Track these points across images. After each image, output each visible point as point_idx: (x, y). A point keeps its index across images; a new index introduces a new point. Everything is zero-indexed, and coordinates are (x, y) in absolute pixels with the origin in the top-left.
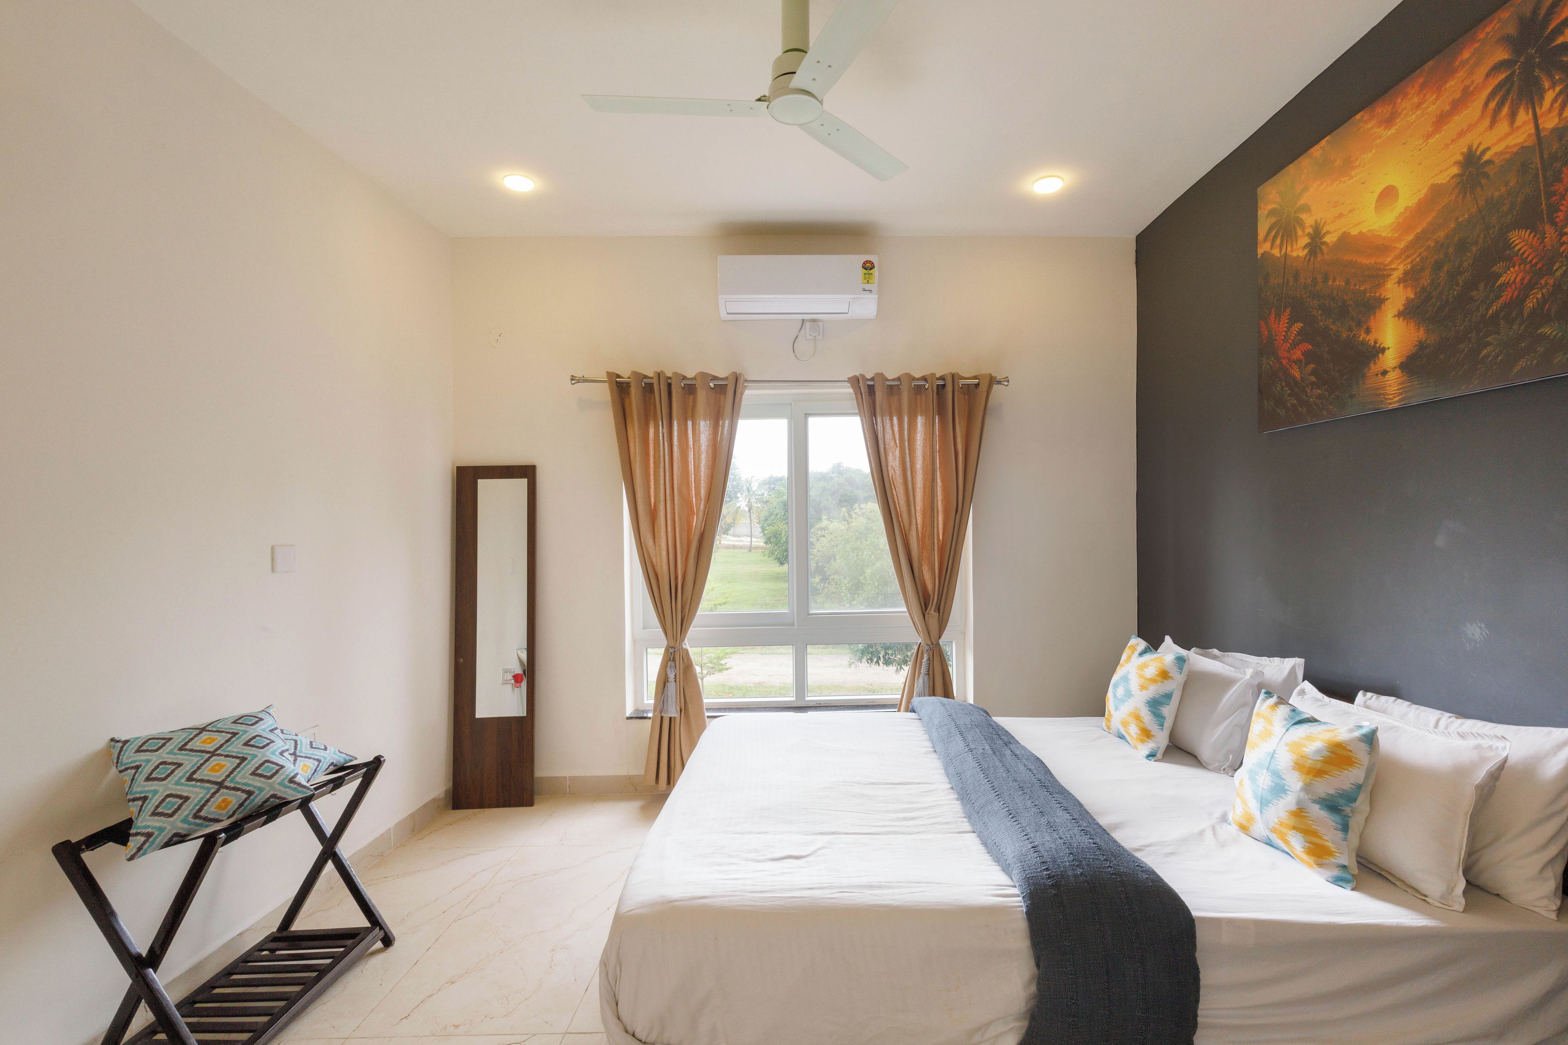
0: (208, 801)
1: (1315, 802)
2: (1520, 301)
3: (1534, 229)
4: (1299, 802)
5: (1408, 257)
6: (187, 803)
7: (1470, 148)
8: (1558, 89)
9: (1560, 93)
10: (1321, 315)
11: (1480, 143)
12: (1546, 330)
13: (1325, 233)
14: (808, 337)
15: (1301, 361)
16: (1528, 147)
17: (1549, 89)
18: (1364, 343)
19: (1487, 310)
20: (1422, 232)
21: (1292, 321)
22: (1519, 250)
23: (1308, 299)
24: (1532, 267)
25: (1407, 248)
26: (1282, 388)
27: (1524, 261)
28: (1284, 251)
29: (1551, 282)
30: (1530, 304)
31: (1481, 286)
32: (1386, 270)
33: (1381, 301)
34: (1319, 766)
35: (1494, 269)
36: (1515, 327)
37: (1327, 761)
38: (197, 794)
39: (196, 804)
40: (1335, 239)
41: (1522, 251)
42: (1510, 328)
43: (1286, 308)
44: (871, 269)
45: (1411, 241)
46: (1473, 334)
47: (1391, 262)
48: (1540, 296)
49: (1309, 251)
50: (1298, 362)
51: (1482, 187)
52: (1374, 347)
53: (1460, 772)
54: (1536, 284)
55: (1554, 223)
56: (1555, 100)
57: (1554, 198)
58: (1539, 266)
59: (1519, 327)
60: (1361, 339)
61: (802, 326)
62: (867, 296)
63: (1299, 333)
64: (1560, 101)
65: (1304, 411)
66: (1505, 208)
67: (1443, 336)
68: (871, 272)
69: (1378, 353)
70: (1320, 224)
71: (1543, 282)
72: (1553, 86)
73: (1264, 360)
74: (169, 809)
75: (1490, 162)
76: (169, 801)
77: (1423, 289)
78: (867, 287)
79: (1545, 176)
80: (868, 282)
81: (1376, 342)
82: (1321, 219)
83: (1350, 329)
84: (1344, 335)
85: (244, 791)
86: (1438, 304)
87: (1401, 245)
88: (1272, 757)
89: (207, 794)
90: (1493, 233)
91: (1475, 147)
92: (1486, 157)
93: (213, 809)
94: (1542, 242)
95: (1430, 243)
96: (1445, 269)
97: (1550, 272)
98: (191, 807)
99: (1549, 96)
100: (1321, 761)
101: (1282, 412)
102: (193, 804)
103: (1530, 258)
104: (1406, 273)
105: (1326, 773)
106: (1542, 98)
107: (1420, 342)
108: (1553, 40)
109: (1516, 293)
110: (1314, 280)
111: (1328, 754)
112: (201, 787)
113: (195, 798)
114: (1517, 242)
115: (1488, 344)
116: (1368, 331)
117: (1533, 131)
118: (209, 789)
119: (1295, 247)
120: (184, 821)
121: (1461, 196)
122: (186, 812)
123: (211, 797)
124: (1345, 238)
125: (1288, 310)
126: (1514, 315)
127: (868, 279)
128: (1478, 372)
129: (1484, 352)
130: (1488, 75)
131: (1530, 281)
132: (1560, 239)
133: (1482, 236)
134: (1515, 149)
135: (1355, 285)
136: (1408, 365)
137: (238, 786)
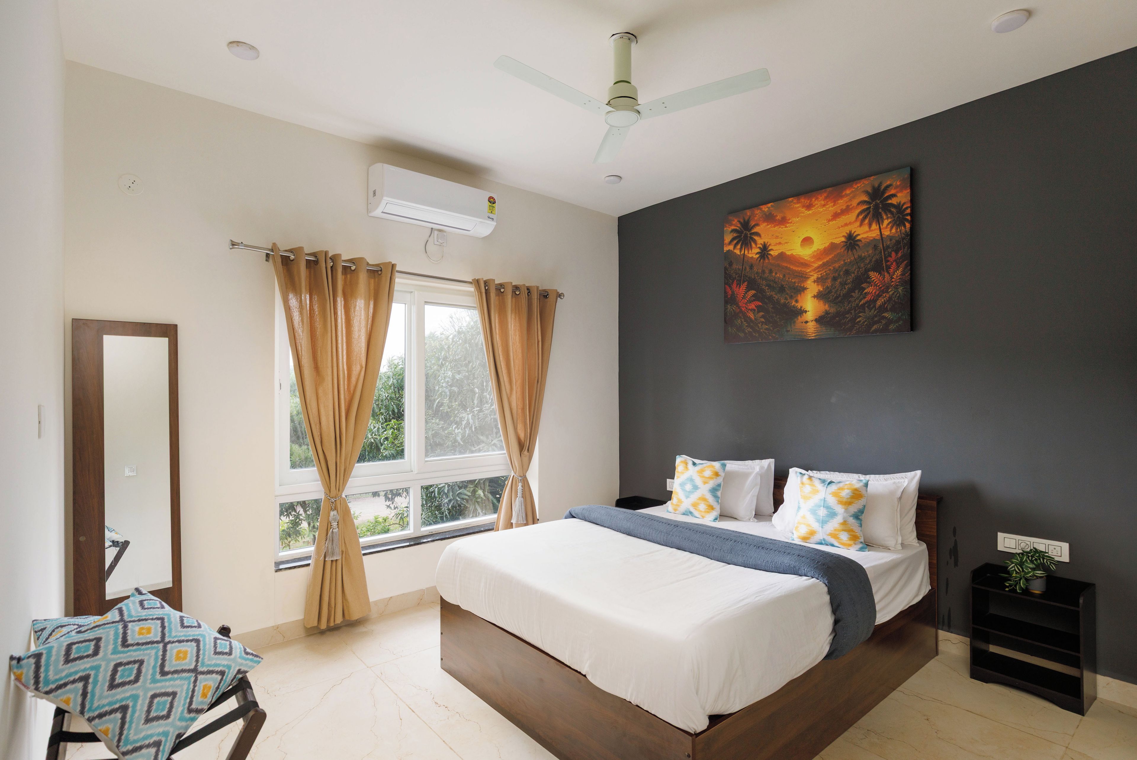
0: (193, 691)
1: (851, 516)
2: (874, 301)
3: (880, 273)
4: (844, 518)
5: (819, 271)
6: (177, 699)
7: (850, 232)
8: (889, 220)
9: (890, 222)
10: (768, 289)
11: (855, 231)
12: (886, 315)
13: (769, 250)
14: (436, 243)
15: (754, 310)
16: (876, 239)
17: (886, 219)
18: (794, 307)
19: (860, 301)
20: (827, 261)
21: (749, 288)
22: (874, 280)
23: (759, 280)
24: (879, 288)
25: (818, 267)
26: (742, 322)
27: (876, 285)
28: (743, 252)
29: (888, 296)
30: (879, 303)
31: (857, 291)
32: (807, 275)
33: (804, 289)
34: (849, 500)
35: (862, 286)
36: (873, 311)
37: (852, 497)
38: (181, 686)
39: (185, 697)
40: (777, 254)
41: (875, 281)
42: (870, 311)
43: (744, 282)
44: (494, 203)
45: (821, 265)
46: (853, 311)
47: (810, 272)
48: (883, 300)
49: (760, 256)
50: (753, 310)
51: (856, 250)
52: (800, 309)
53: (892, 493)
54: (881, 295)
55: (889, 273)
56: (888, 224)
57: (888, 263)
58: (882, 288)
59: (874, 312)
60: (793, 304)
61: (431, 234)
62: (490, 222)
63: (753, 296)
64: (890, 225)
65: (757, 335)
66: (867, 262)
67: (838, 310)
68: (494, 205)
69: (803, 313)
70: (767, 244)
71: (884, 295)
72: (887, 218)
73: (729, 306)
74: (163, 710)
75: (859, 240)
76: (158, 701)
77: (828, 287)
78: (491, 216)
79: (884, 253)
80: (492, 212)
81: (801, 307)
82: (768, 242)
83: (786, 299)
84: (782, 301)
85: (217, 673)
86: (835, 295)
87: (816, 265)
88: (824, 501)
89: (189, 684)
90: (862, 270)
91: (853, 232)
92: (858, 238)
93: (200, 699)
94: (884, 279)
95: (830, 267)
96: (839, 281)
97: (887, 292)
98: (182, 702)
99: (886, 222)
100: (849, 498)
101: (742, 335)
102: (183, 698)
103: (878, 284)
104: (818, 278)
105: (853, 503)
106: (883, 222)
107: (826, 311)
108: (887, 201)
109: (872, 298)
110: (763, 272)
111: (852, 494)
112: (181, 679)
113: (182, 691)
114: (873, 277)
115: (860, 316)
116: (797, 301)
117: (879, 234)
118: (189, 678)
119: (750, 252)
120: (181, 719)
121: (846, 251)
122: (180, 709)
123: (195, 686)
124: (782, 255)
125: (746, 283)
126: (872, 306)
127: (492, 210)
128: (855, 328)
129: (858, 320)
130: (858, 204)
131: (879, 294)
132: (891, 280)
133: (857, 270)
134: (872, 239)
135: (789, 278)
136: (820, 320)
137: (211, 669)
